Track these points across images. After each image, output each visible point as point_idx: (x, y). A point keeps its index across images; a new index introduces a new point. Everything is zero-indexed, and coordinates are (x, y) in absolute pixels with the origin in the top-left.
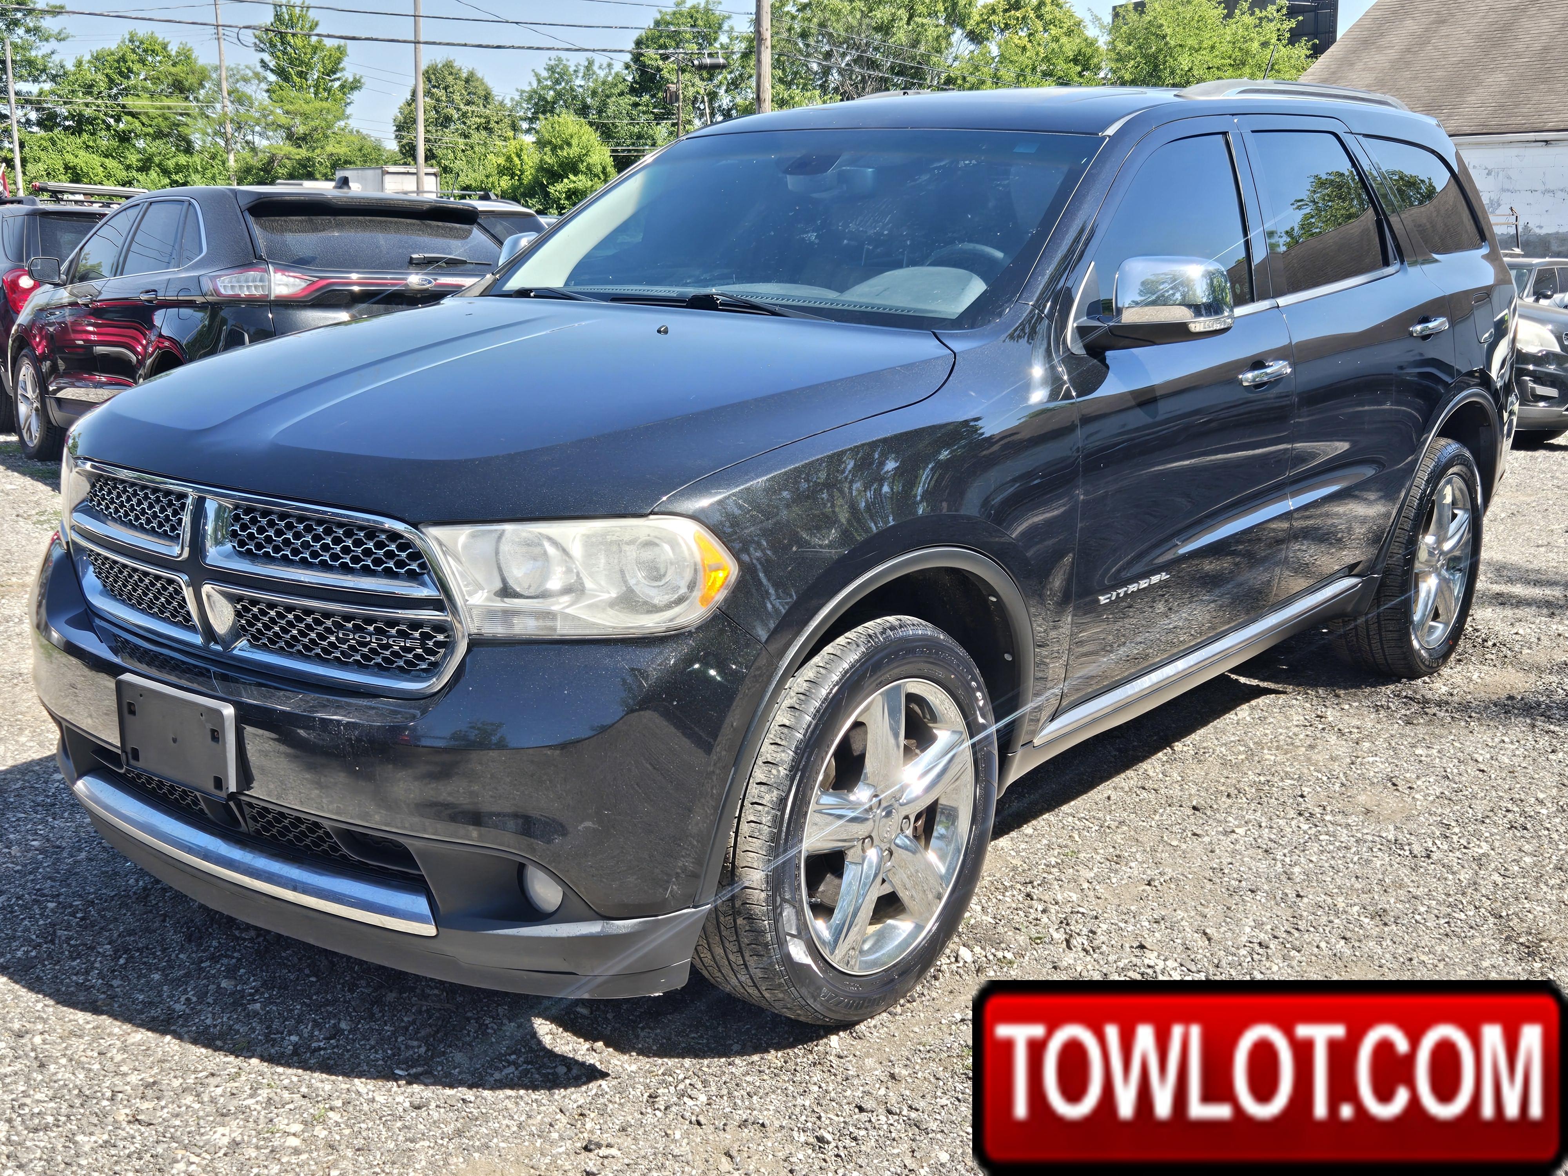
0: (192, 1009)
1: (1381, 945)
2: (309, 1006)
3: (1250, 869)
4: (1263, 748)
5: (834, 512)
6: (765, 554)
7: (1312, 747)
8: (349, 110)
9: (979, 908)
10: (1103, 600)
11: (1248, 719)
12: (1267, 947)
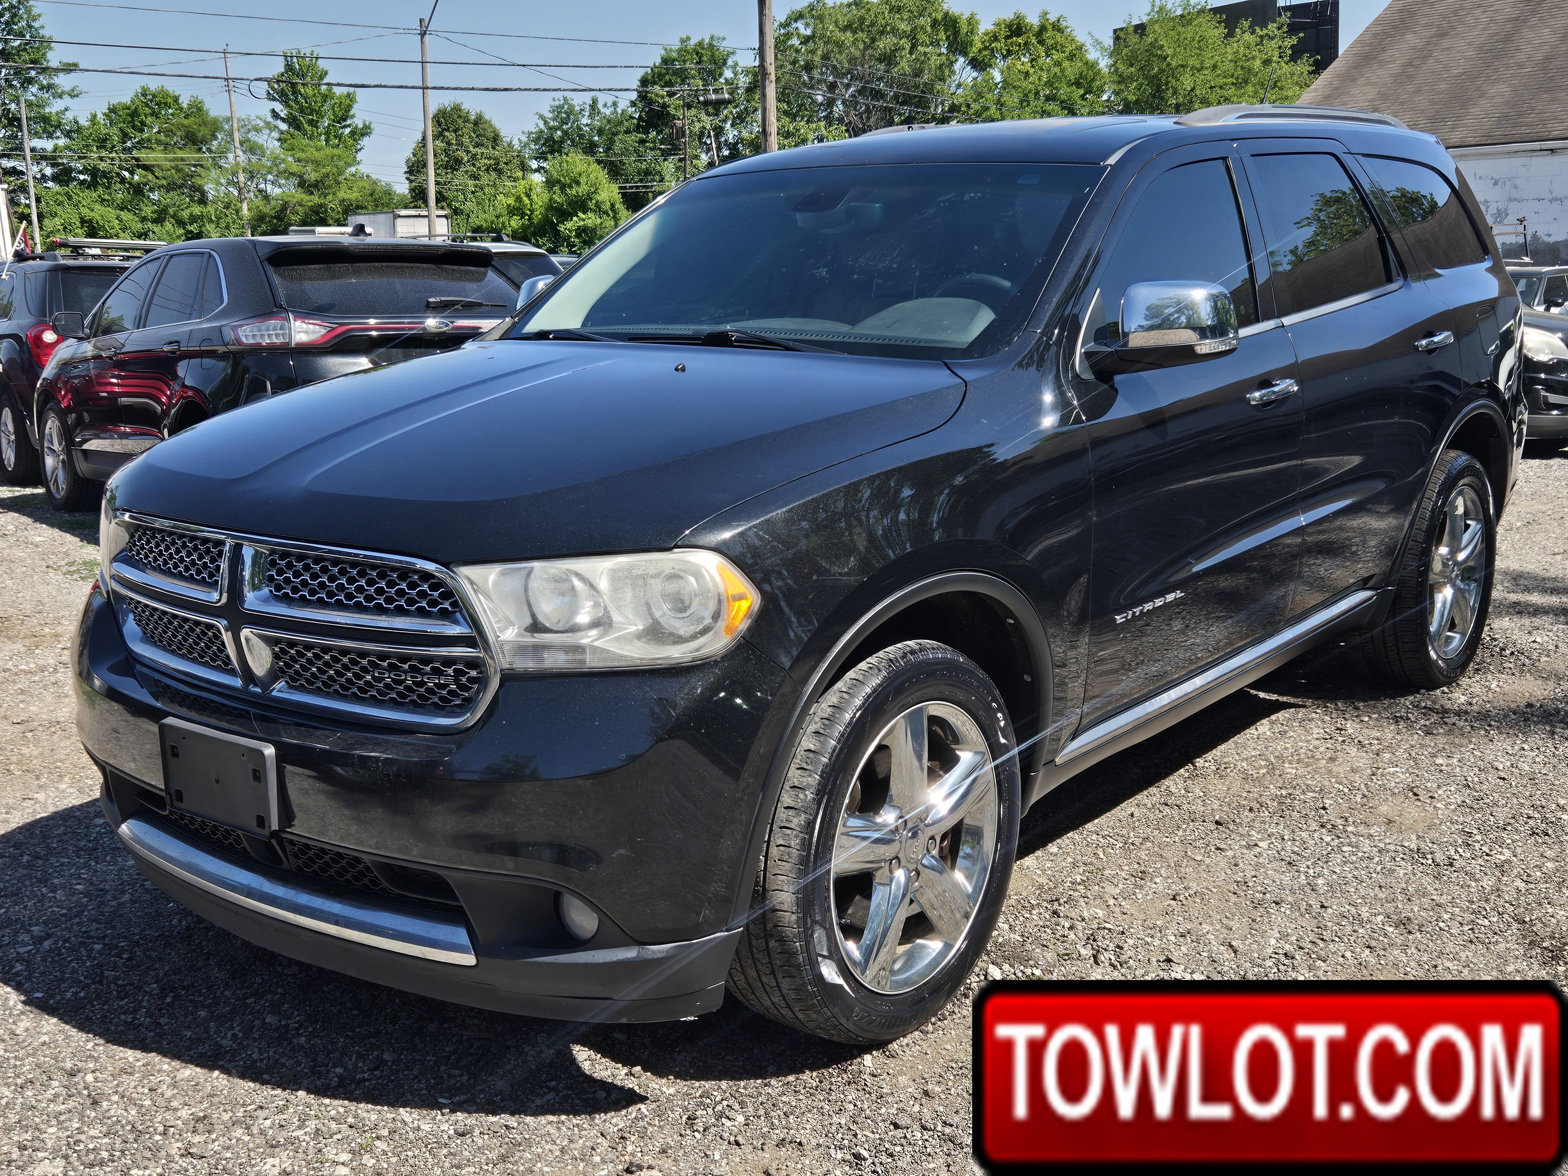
0: (239, 1044)
1: (1406, 953)
2: (352, 1038)
3: (1274, 881)
4: (1284, 762)
5: (852, 540)
6: (786, 583)
7: (1332, 759)
8: (359, 156)
9: (1006, 927)
10: (1119, 619)
11: (1268, 733)
12: (1293, 958)
